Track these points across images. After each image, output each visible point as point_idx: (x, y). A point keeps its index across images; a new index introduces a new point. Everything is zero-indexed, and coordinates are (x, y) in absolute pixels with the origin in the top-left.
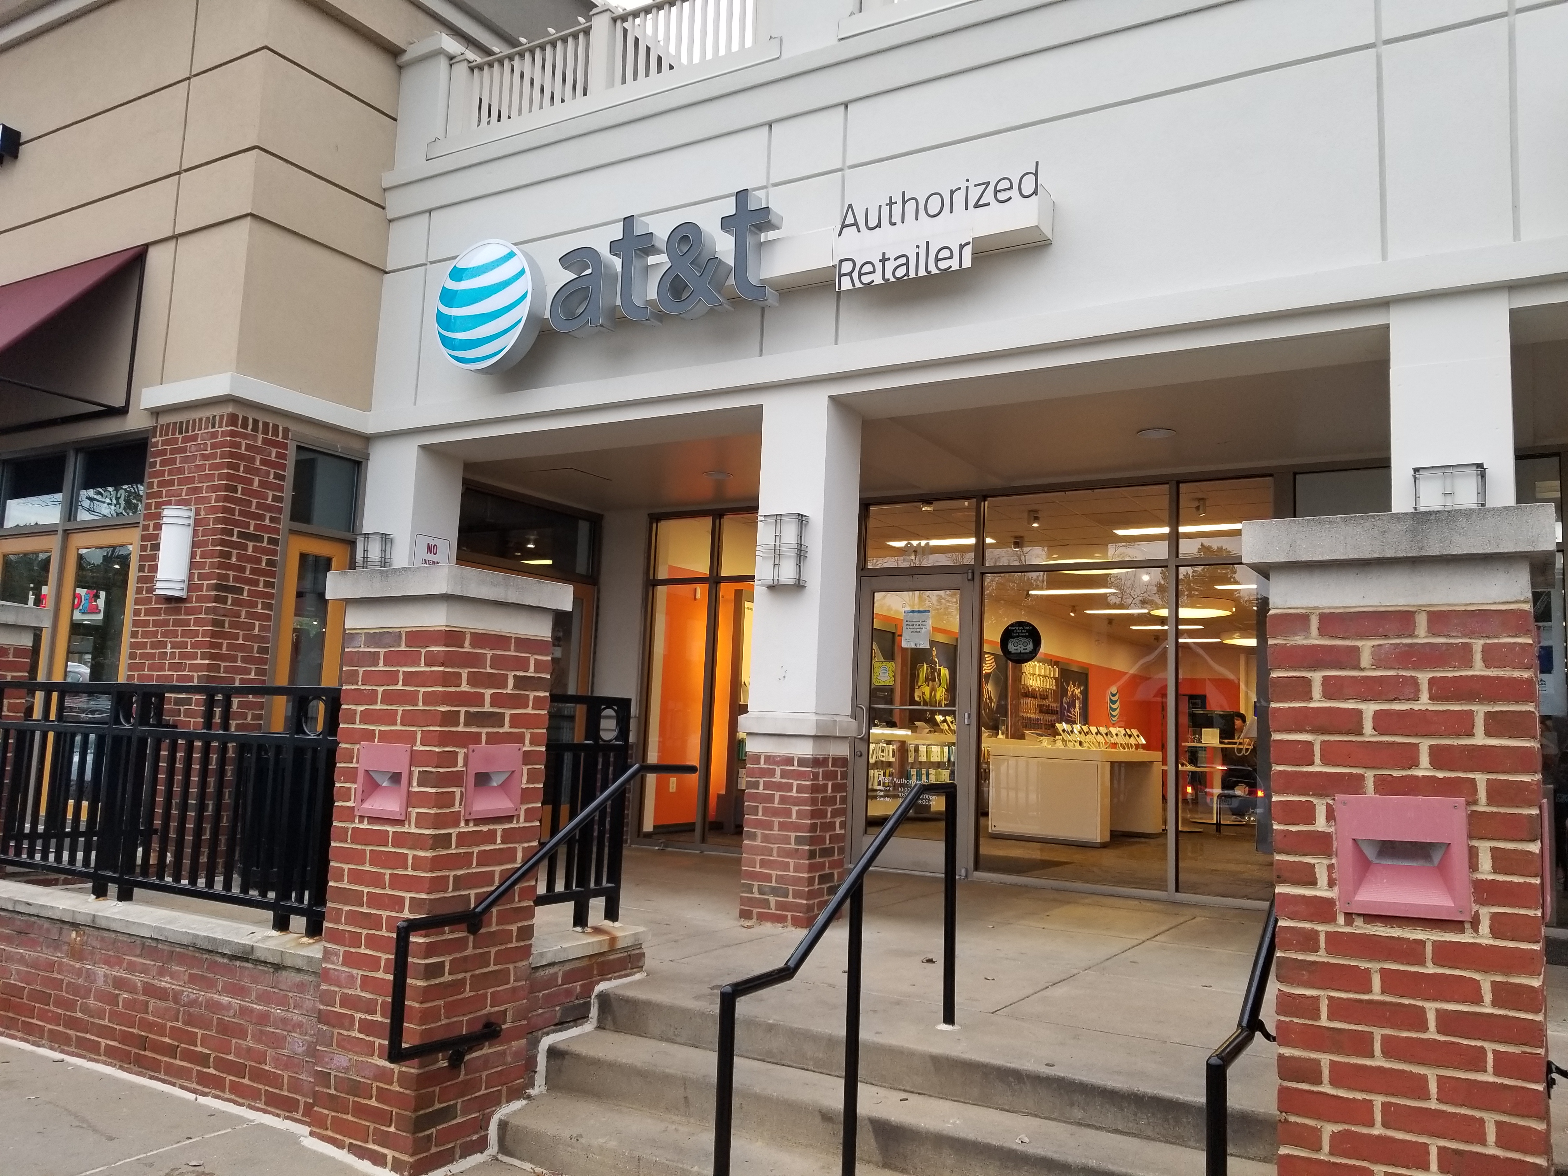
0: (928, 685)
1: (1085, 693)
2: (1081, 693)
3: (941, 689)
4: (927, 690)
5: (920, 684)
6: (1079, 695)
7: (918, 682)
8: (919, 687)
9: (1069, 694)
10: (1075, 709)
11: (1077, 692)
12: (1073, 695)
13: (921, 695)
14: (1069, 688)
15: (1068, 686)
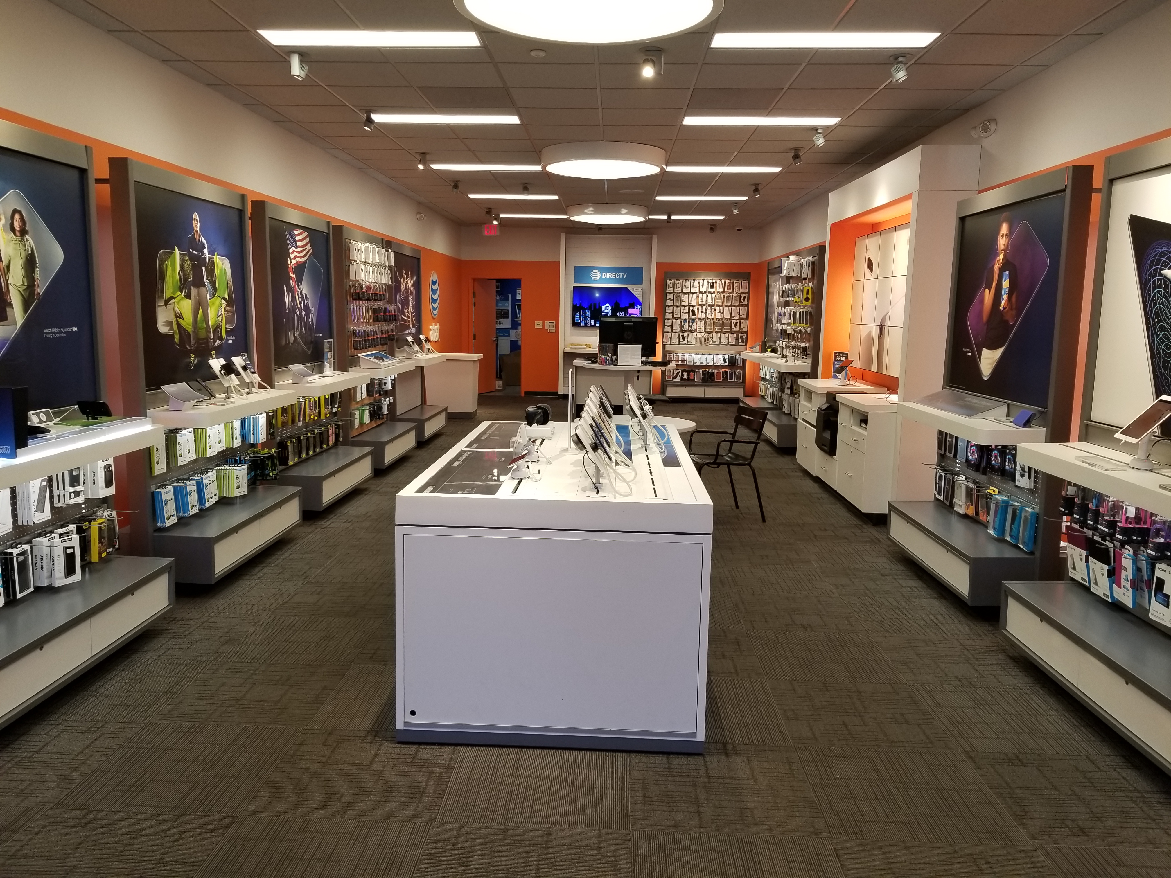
0: (188, 296)
1: (417, 285)
2: (413, 285)
3: (217, 301)
4: (185, 307)
5: (168, 294)
6: (412, 288)
7: (162, 291)
8: (166, 303)
9: (403, 287)
10: (408, 308)
11: (410, 284)
12: (407, 290)
13: (172, 318)
14: (402, 280)
15: (401, 277)
